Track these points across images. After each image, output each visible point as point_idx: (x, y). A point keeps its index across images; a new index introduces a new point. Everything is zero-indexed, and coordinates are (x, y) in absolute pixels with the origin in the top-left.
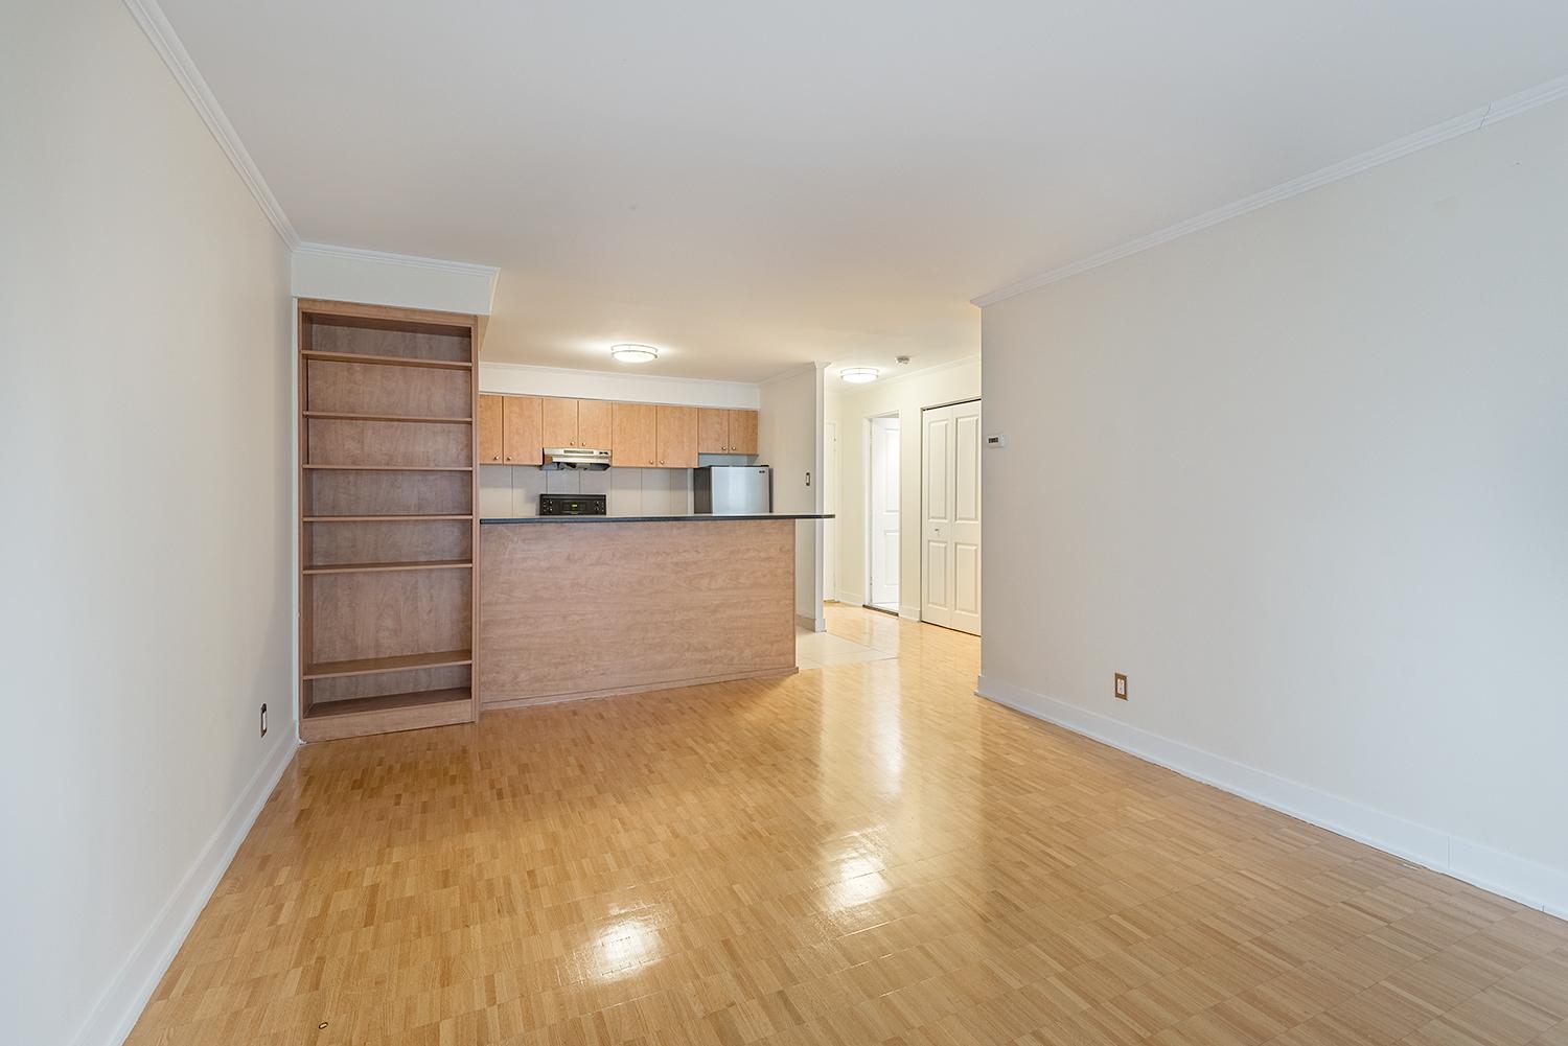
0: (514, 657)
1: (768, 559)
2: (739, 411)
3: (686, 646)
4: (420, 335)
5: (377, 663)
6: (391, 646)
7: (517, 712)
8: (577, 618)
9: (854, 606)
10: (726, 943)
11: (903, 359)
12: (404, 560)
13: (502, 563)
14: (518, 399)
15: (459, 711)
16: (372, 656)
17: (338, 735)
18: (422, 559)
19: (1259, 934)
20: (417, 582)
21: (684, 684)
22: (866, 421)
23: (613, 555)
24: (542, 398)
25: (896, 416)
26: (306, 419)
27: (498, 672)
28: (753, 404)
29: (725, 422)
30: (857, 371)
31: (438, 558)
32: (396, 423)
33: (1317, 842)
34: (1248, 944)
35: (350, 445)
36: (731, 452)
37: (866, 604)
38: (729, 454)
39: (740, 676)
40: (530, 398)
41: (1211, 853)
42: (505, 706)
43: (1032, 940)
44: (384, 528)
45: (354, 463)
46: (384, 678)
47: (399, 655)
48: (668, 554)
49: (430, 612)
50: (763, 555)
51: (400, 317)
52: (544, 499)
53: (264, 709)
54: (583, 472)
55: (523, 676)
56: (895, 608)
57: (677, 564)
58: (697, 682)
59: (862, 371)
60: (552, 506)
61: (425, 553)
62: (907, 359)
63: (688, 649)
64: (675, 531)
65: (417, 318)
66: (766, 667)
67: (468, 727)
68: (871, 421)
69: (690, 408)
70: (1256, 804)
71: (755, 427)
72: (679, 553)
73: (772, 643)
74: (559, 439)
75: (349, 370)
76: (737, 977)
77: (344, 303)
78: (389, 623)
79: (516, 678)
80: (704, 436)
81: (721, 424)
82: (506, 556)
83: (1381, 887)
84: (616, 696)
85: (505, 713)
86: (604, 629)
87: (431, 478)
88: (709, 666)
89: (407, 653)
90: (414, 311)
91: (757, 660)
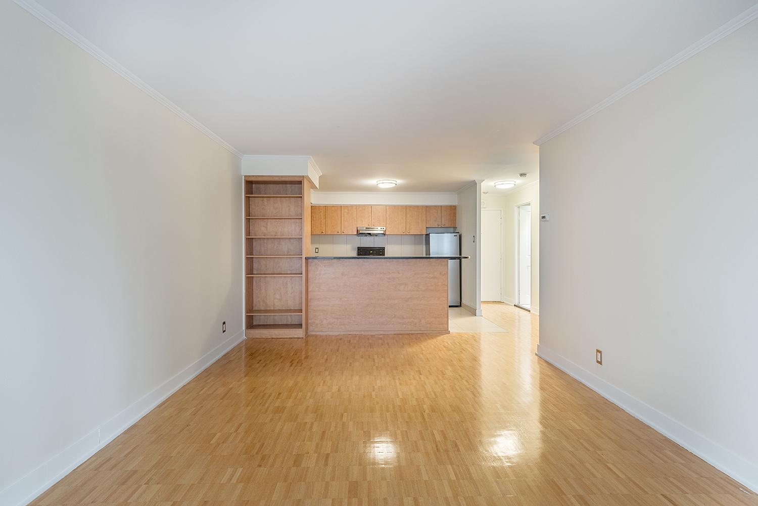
0: (321, 314)
1: (434, 278)
2: (446, 207)
3: (394, 316)
4: (288, 185)
5: (274, 311)
6: (278, 305)
7: (321, 336)
8: (346, 299)
9: (509, 305)
10: (324, 432)
11: (522, 175)
12: (283, 273)
13: (316, 275)
14: (347, 207)
15: (299, 333)
16: (272, 309)
17: (258, 337)
18: (289, 272)
19: (581, 492)
20: (287, 281)
21: (393, 333)
22: (516, 208)
23: (361, 273)
24: (356, 206)
25: (529, 204)
26: (248, 221)
27: (315, 320)
28: (455, 203)
29: (439, 212)
30: (502, 183)
31: (295, 272)
32: (278, 220)
33: (683, 462)
34: (570, 496)
35: (263, 229)
36: (443, 226)
37: (516, 304)
38: (441, 227)
39: (419, 332)
40: (352, 206)
41: (599, 452)
42: (318, 333)
43: (452, 464)
44: (276, 260)
45: (264, 236)
46: (276, 317)
47: (281, 309)
48: (385, 274)
49: (292, 293)
50: (431, 276)
51: (277, 179)
52: (359, 249)
53: (224, 323)
54: (375, 237)
55: (325, 322)
56: (528, 307)
57: (389, 278)
58: (398, 332)
59: (504, 182)
60: (363, 252)
61: (290, 270)
62: (526, 175)
63: (395, 317)
64: (388, 264)
65: (283, 179)
66: (433, 329)
67: (300, 340)
68: (519, 207)
69: (422, 206)
70: (662, 435)
71: (455, 214)
72: (389, 273)
73: (436, 318)
74: (363, 223)
75: (262, 201)
76: (317, 444)
77: (259, 176)
78: (278, 296)
79: (322, 322)
80: (429, 219)
81: (437, 213)
82: (318, 272)
83: (703, 495)
84: (362, 334)
85: (316, 336)
86: (358, 305)
87: (292, 241)
88: (405, 326)
89: (284, 309)
90: (282, 176)
91: (428, 325)
